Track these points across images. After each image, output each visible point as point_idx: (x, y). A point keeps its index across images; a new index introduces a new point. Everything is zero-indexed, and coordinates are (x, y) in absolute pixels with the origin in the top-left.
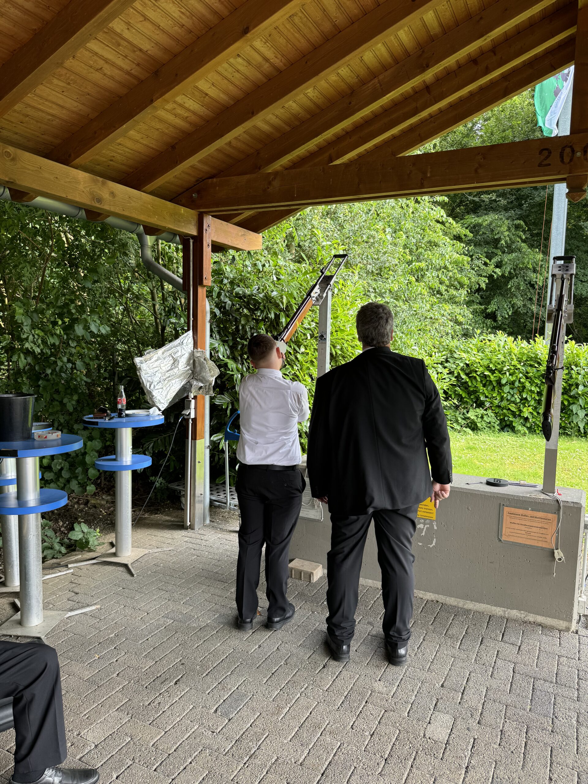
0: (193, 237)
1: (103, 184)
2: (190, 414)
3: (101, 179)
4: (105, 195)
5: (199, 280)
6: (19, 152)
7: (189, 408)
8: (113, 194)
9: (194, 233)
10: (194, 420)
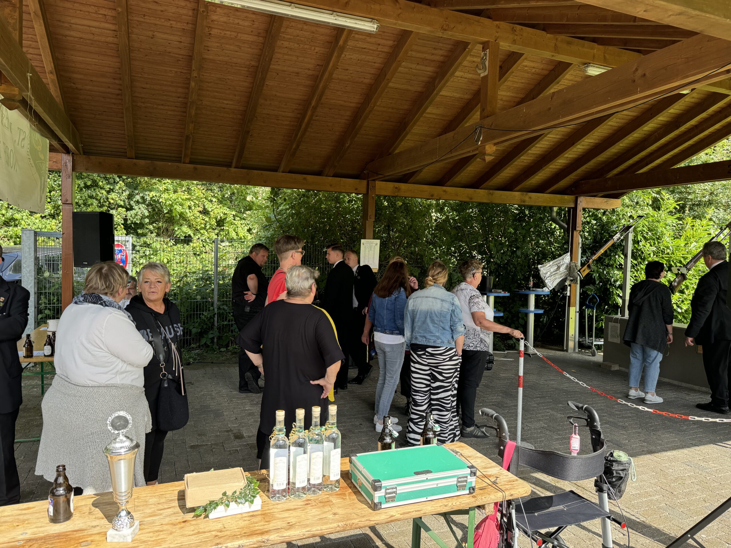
0: (572, 208)
1: (526, 195)
2: (566, 294)
3: (525, 193)
4: (527, 199)
5: (574, 228)
6: (494, 191)
7: (567, 291)
8: (530, 198)
9: (573, 206)
10: (569, 297)
